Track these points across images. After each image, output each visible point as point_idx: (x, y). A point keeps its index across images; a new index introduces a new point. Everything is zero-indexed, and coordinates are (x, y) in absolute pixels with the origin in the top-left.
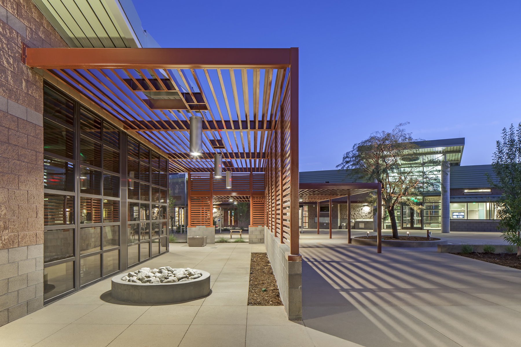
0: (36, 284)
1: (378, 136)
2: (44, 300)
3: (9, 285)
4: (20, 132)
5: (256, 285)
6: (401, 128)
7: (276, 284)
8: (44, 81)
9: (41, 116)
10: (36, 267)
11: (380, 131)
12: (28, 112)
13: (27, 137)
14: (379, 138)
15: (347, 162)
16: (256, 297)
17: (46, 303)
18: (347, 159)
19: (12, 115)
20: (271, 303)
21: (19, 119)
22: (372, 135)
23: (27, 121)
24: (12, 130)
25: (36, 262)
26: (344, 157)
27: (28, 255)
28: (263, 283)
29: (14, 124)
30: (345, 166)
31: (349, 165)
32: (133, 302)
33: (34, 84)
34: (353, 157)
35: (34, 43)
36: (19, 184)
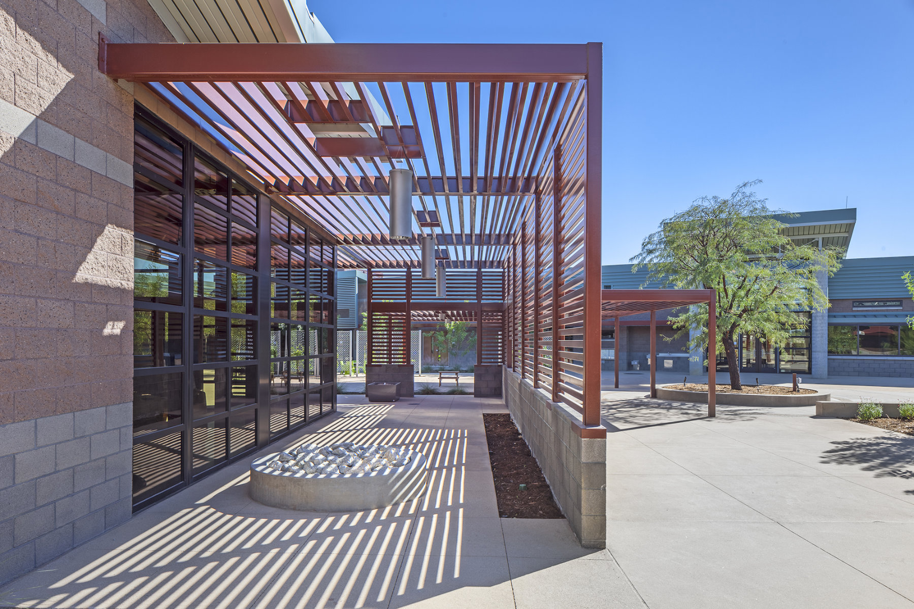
0: (120, 474)
1: (706, 204)
2: (133, 504)
3: (76, 478)
4: (95, 198)
5: (506, 477)
6: (747, 190)
7: (542, 476)
8: (135, 104)
9: (130, 168)
10: (120, 443)
11: (709, 197)
12: (108, 162)
13: (107, 207)
14: (706, 208)
15: (650, 252)
16: (510, 500)
17: (136, 510)
18: (650, 247)
19: (82, 166)
20: (541, 512)
21: (93, 173)
22: (695, 204)
23: (106, 176)
24: (82, 193)
25: (120, 435)
26: (644, 243)
27: (106, 423)
28: (518, 474)
29: (85, 182)
30: (644, 258)
31: (653, 256)
32: (292, 509)
33: (119, 110)
34: (660, 243)
35: (119, 35)
36: (93, 293)
